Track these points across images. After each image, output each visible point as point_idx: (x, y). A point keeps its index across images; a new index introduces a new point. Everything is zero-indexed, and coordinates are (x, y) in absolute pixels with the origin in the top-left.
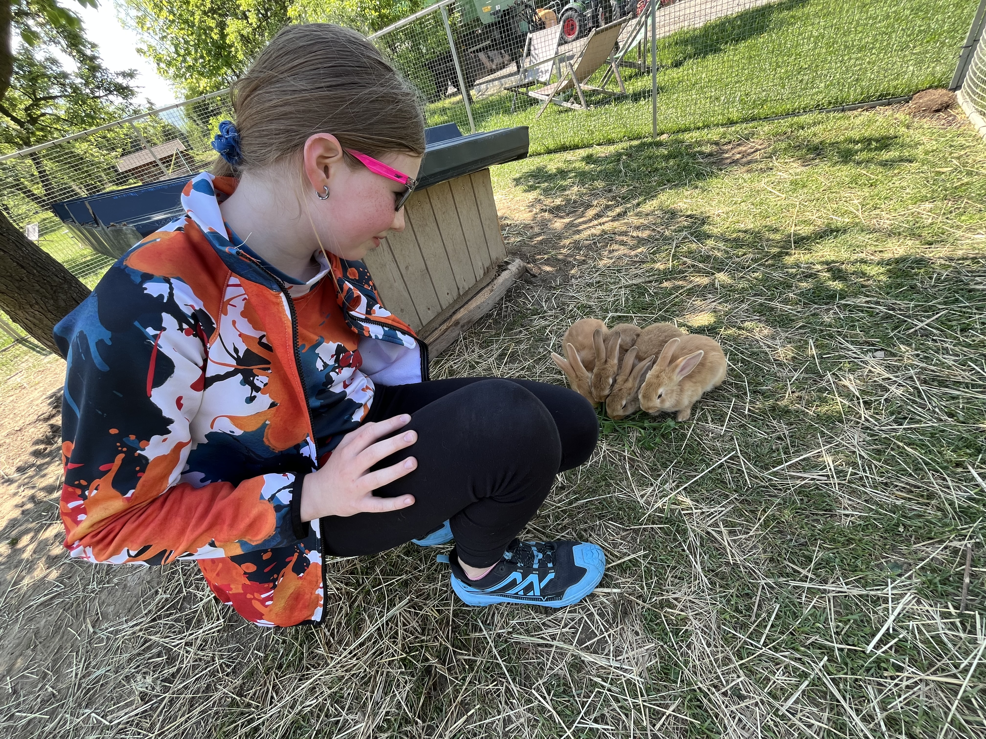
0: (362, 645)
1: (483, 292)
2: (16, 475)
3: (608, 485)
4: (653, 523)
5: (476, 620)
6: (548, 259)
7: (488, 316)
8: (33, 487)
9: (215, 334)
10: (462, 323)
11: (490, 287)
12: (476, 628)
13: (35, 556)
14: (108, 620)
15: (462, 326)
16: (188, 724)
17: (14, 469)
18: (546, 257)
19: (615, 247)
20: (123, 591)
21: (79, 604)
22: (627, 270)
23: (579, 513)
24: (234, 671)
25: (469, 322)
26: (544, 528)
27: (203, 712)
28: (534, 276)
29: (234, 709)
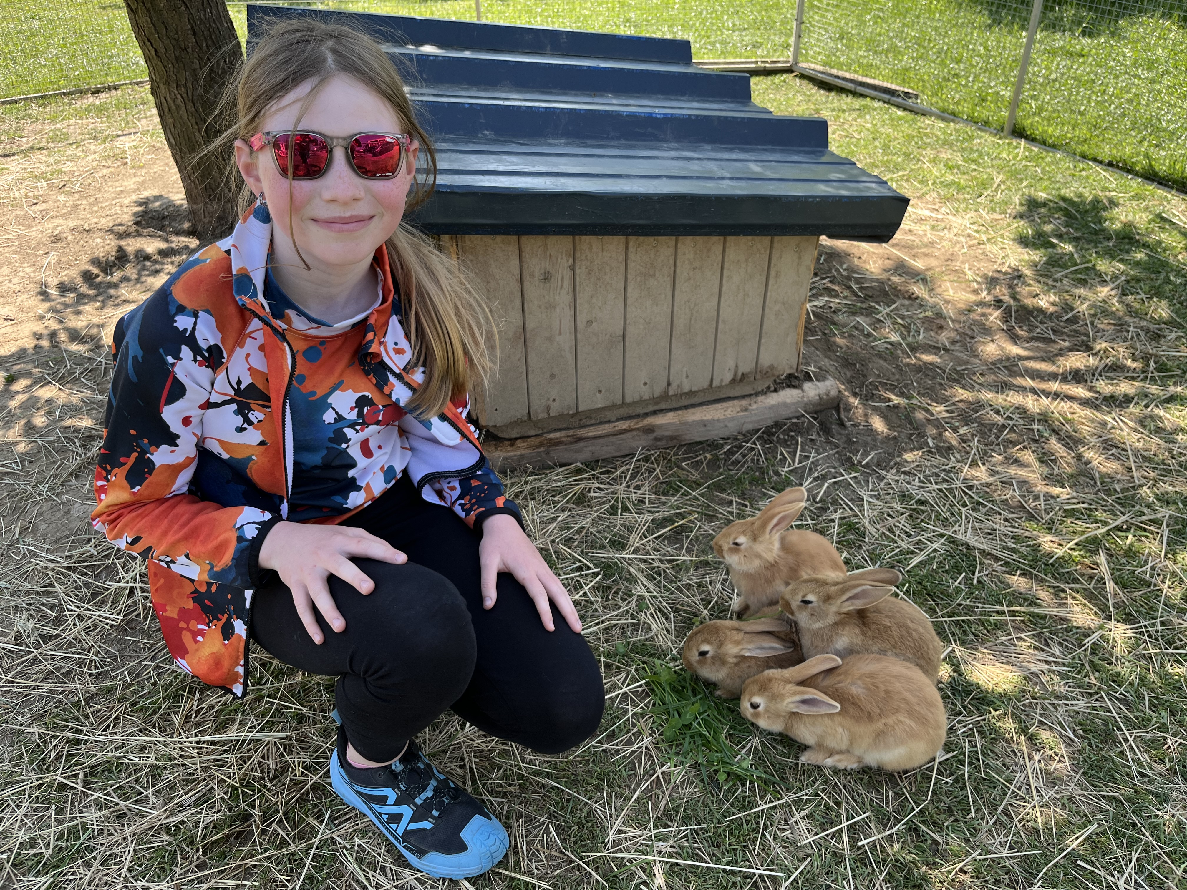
0: (213, 743)
1: (725, 404)
2: (53, 292)
3: (598, 788)
4: (597, 870)
5: (327, 809)
6: (896, 407)
7: (713, 445)
8: (61, 322)
9: (223, 367)
10: (658, 433)
11: (744, 402)
12: (319, 817)
13: (18, 411)
14: (35, 536)
15: (656, 439)
16: (35, 692)
17: (56, 282)
18: (896, 400)
19: (1028, 457)
20: (63, 516)
21: (22, 499)
22: (991, 512)
23: (535, 792)
24: (97, 676)
25: (672, 438)
26: (482, 776)
27: (50, 691)
28: (842, 424)
29: (74, 710)
